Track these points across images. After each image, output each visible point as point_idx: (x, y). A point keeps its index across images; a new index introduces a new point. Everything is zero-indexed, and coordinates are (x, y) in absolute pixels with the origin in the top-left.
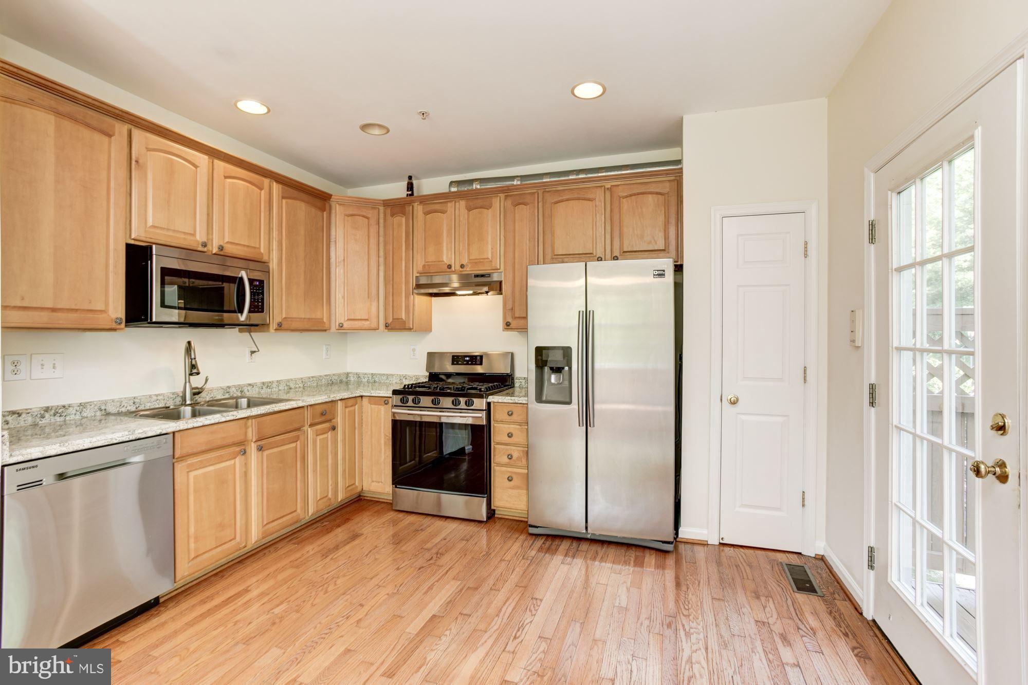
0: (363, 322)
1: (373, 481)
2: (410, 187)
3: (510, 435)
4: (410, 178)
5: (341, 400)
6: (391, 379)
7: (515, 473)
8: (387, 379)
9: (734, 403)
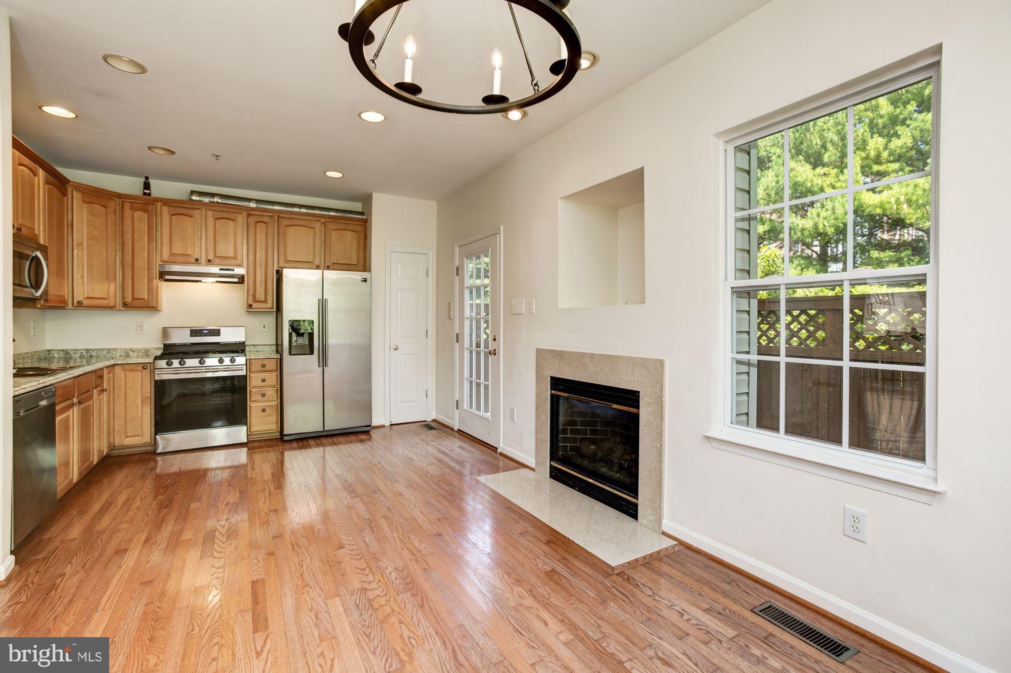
0: (102, 301)
1: (127, 437)
2: (147, 186)
3: (263, 381)
4: (147, 178)
5: (106, 367)
6: (114, 353)
7: (267, 406)
8: (109, 352)
9: (395, 349)
